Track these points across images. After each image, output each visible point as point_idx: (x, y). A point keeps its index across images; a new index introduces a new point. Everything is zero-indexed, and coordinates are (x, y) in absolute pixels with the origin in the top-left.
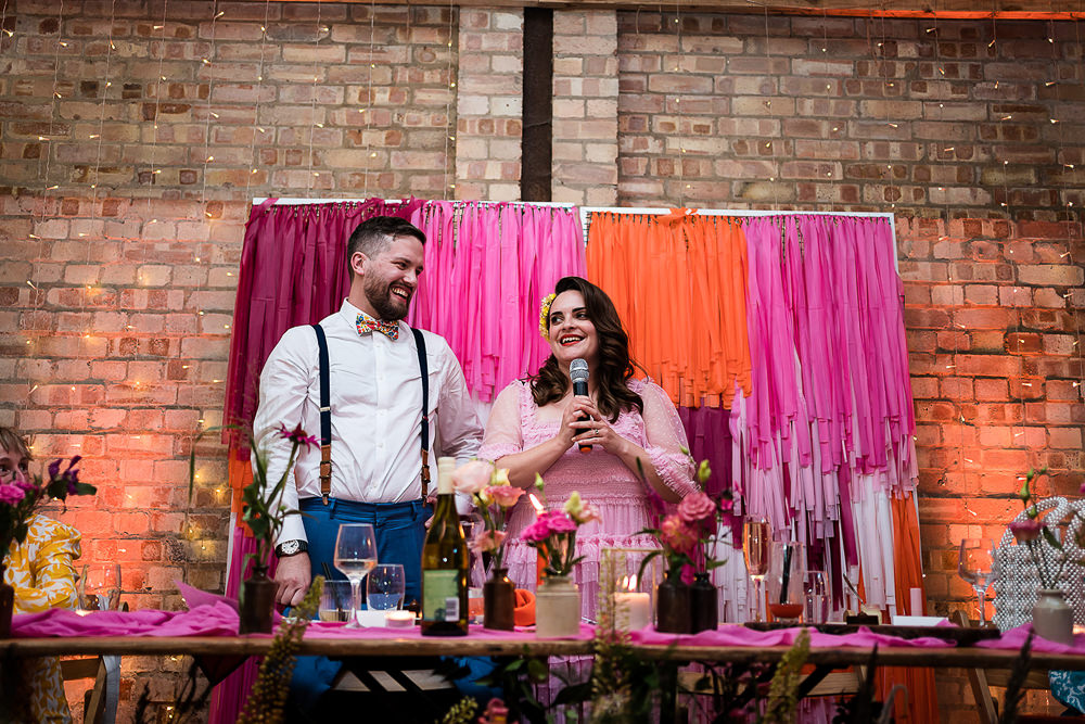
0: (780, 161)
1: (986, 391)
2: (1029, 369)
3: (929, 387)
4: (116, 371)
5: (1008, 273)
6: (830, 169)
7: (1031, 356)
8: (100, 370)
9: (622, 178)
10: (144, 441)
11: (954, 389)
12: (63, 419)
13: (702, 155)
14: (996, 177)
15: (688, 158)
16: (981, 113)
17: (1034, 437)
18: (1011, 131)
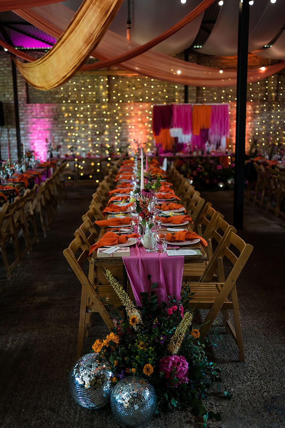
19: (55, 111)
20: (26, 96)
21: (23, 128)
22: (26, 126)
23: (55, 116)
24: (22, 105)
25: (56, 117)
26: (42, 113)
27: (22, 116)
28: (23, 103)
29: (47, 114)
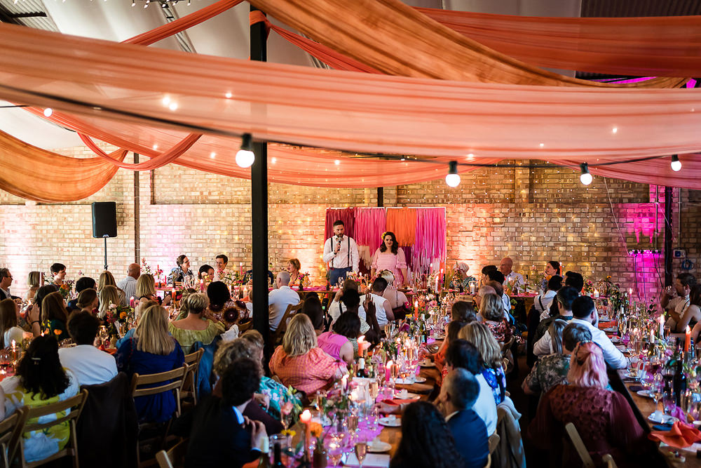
0: (432, 190)
1: (468, 239)
2: (477, 234)
3: (457, 239)
4: (304, 237)
5: (474, 215)
6: (442, 191)
7: (478, 232)
8: (302, 237)
9: (398, 194)
10: (311, 250)
11: (462, 239)
12: (297, 246)
13: (415, 189)
14: (477, 192)
15: (412, 190)
16: (474, 177)
17: (477, 248)
18: (481, 182)
19: (187, 215)
20: (150, 194)
21: (144, 239)
22: (148, 237)
23: (188, 222)
24: (144, 207)
25: (190, 224)
26: (171, 219)
27: (143, 222)
28: (145, 204)
29: (176, 219)
